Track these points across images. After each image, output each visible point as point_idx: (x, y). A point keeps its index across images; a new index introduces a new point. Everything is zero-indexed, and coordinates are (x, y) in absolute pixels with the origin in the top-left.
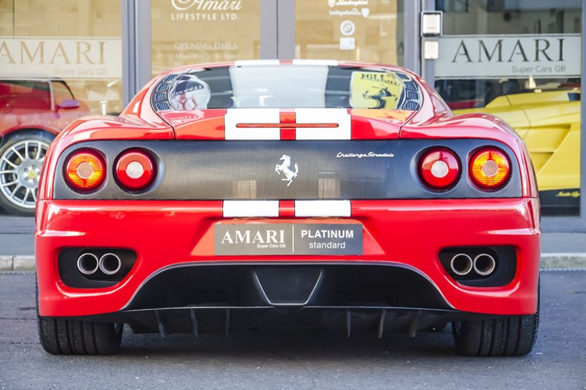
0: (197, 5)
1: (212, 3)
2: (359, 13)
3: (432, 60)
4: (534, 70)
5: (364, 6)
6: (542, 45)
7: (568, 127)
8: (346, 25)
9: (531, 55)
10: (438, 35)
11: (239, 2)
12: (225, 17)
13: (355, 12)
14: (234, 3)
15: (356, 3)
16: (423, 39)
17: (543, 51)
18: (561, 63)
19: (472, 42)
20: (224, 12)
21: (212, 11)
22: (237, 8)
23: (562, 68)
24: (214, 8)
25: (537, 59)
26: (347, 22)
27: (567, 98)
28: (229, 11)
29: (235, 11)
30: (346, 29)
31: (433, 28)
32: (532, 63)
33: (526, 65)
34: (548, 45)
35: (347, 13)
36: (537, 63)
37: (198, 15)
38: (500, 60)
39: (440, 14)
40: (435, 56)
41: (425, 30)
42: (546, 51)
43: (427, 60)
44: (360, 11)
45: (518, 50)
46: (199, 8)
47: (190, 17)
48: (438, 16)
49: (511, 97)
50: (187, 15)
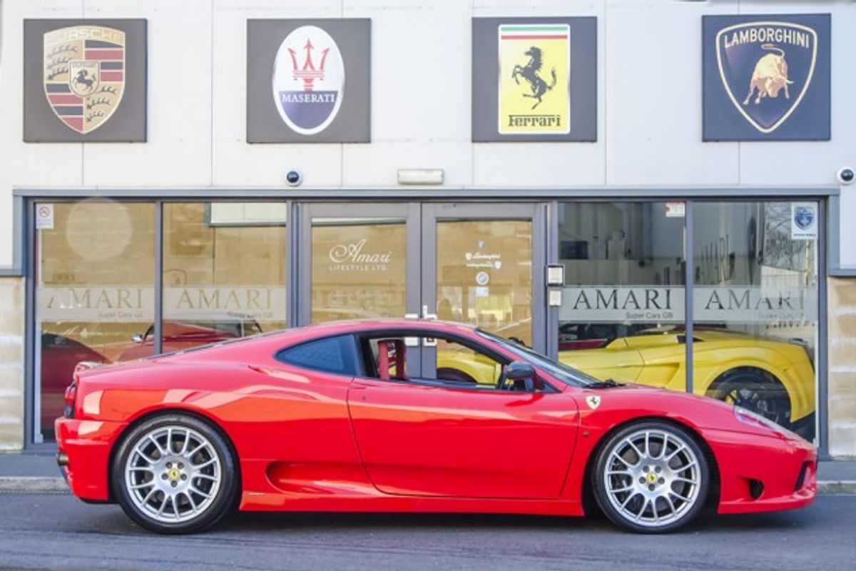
0: (352, 258)
1: (365, 256)
2: (491, 265)
3: (556, 306)
4: (645, 316)
5: (497, 260)
6: (652, 295)
7: (677, 365)
8: (481, 276)
9: (642, 303)
10: (562, 285)
11: (388, 256)
12: (376, 268)
13: (489, 265)
14: (384, 256)
15: (490, 257)
16: (549, 288)
17: (653, 300)
18: (668, 311)
19: (591, 292)
20: (375, 264)
21: (364, 263)
22: (386, 260)
23: (670, 315)
24: (367, 261)
25: (648, 307)
26: (482, 273)
27: (677, 341)
28: (380, 263)
29: (385, 263)
30: (481, 279)
31: (557, 279)
32: (643, 311)
33: (638, 312)
34: (657, 295)
35: (482, 265)
36: (648, 311)
37: (352, 266)
38: (615, 307)
39: (562, 267)
40: (559, 303)
41: (550, 281)
42: (656, 300)
43: (552, 307)
44: (493, 264)
45: (631, 299)
46: (353, 260)
48: (561, 269)
49: (627, 339)
50: (343, 267)
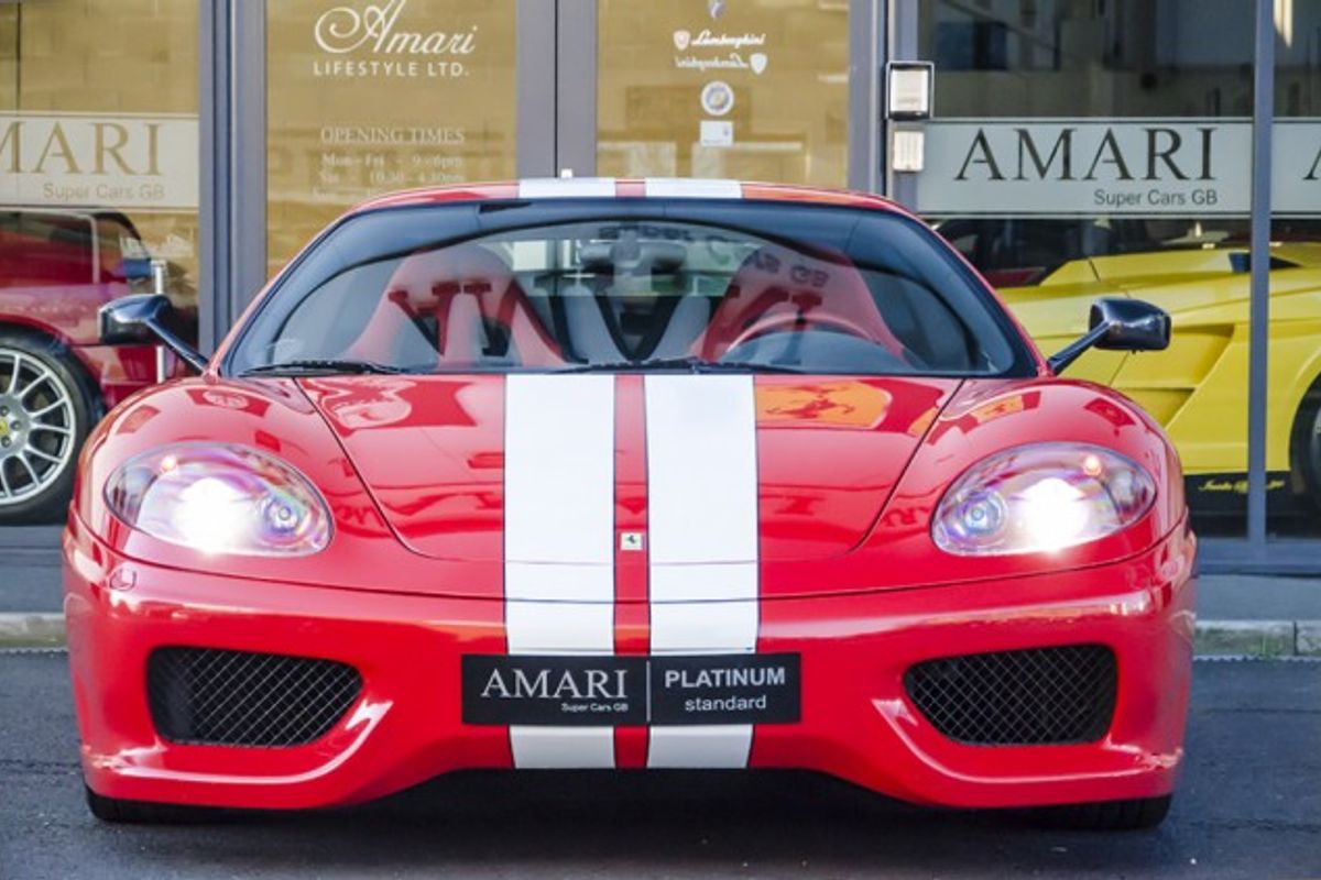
0: (373, 41)
1: (407, 37)
2: (743, 65)
3: (910, 173)
4: (1144, 199)
5: (755, 49)
6: (1164, 141)
7: (1226, 331)
8: (713, 91)
9: (1138, 166)
10: (925, 116)
11: (470, 37)
12: (437, 68)
13: (735, 63)
14: (457, 37)
15: (738, 42)
16: (891, 124)
17: (1166, 157)
18: (1205, 185)
19: (1002, 135)
20: (435, 59)
21: (406, 57)
22: (463, 49)
23: (1211, 196)
24: (412, 50)
25: (1151, 175)
26: (715, 84)
27: (1227, 267)
28: (447, 57)
29: (459, 58)
30: (713, 101)
31: (913, 100)
32: (1139, 185)
33: (1126, 187)
34: (1177, 142)
35: (716, 63)
36: (1152, 184)
37: (375, 64)
38: (1066, 175)
39: (928, 68)
40: (917, 165)
41: (895, 106)
42: (1173, 157)
43: (897, 173)
44: (746, 60)
45: (1108, 153)
46: (376, 49)
47: (356, 69)
48: (924, 74)
49: (1100, 262)
50: (349, 65)
